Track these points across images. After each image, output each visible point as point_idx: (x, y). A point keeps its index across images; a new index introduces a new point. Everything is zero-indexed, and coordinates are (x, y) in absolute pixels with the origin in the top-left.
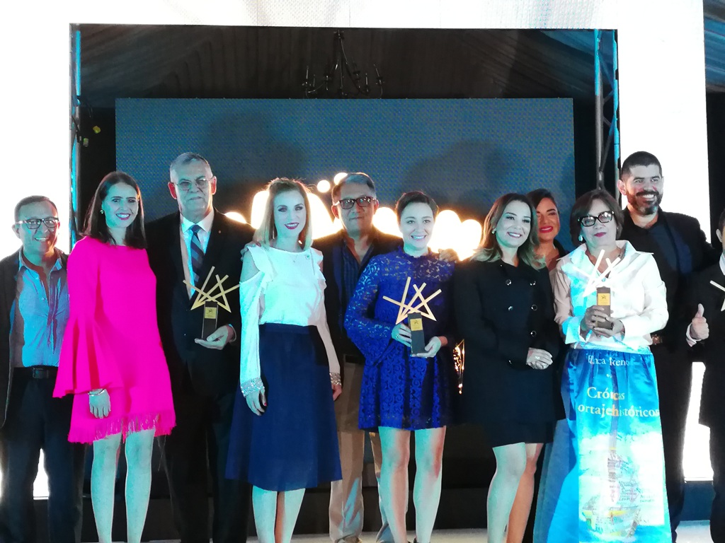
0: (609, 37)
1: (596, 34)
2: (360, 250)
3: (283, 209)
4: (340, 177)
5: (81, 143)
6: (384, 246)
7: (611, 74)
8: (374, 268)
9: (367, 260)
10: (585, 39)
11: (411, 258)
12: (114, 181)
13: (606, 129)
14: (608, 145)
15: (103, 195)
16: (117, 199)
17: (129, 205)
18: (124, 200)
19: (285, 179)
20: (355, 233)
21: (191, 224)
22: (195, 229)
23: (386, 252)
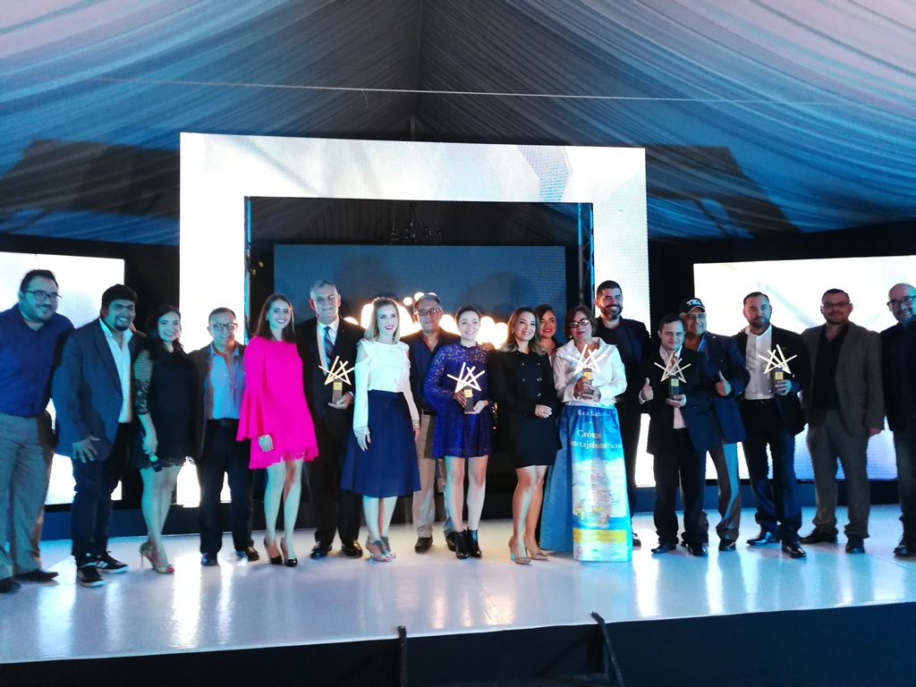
0: (587, 208)
1: (579, 206)
2: (432, 342)
3: (384, 317)
4: (419, 296)
5: (251, 273)
6: (447, 340)
7: (588, 231)
8: (442, 355)
9: (437, 349)
10: (573, 210)
11: (465, 348)
12: (275, 298)
13: (585, 265)
14: (586, 276)
15: (268, 308)
16: (277, 311)
17: (285, 315)
18: (282, 311)
19: (383, 298)
20: (428, 332)
21: (325, 326)
22: (327, 329)
23: (449, 344)
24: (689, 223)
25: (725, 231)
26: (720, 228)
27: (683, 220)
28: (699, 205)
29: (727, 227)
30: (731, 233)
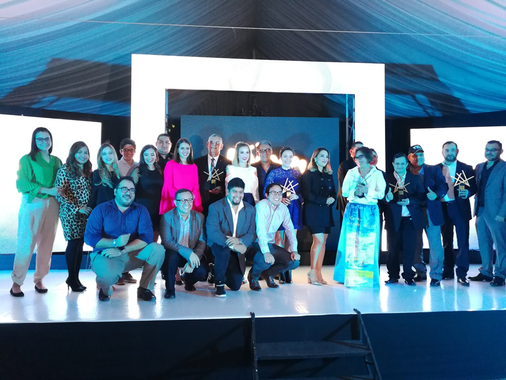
0: (351, 97)
1: (347, 96)
2: (266, 168)
3: (242, 153)
7: (352, 110)
8: (272, 174)
10: (342, 100)
11: (285, 170)
12: (182, 141)
13: (350, 129)
14: (350, 135)
15: (178, 147)
16: (183, 148)
17: (187, 150)
18: (185, 148)
19: (243, 143)
20: (264, 162)
21: (212, 158)
22: (213, 160)
23: (275, 169)
24: (408, 108)
25: (428, 113)
26: (426, 112)
27: (404, 106)
28: (414, 98)
29: (429, 111)
30: (432, 114)
